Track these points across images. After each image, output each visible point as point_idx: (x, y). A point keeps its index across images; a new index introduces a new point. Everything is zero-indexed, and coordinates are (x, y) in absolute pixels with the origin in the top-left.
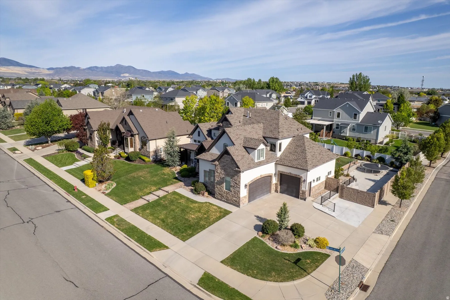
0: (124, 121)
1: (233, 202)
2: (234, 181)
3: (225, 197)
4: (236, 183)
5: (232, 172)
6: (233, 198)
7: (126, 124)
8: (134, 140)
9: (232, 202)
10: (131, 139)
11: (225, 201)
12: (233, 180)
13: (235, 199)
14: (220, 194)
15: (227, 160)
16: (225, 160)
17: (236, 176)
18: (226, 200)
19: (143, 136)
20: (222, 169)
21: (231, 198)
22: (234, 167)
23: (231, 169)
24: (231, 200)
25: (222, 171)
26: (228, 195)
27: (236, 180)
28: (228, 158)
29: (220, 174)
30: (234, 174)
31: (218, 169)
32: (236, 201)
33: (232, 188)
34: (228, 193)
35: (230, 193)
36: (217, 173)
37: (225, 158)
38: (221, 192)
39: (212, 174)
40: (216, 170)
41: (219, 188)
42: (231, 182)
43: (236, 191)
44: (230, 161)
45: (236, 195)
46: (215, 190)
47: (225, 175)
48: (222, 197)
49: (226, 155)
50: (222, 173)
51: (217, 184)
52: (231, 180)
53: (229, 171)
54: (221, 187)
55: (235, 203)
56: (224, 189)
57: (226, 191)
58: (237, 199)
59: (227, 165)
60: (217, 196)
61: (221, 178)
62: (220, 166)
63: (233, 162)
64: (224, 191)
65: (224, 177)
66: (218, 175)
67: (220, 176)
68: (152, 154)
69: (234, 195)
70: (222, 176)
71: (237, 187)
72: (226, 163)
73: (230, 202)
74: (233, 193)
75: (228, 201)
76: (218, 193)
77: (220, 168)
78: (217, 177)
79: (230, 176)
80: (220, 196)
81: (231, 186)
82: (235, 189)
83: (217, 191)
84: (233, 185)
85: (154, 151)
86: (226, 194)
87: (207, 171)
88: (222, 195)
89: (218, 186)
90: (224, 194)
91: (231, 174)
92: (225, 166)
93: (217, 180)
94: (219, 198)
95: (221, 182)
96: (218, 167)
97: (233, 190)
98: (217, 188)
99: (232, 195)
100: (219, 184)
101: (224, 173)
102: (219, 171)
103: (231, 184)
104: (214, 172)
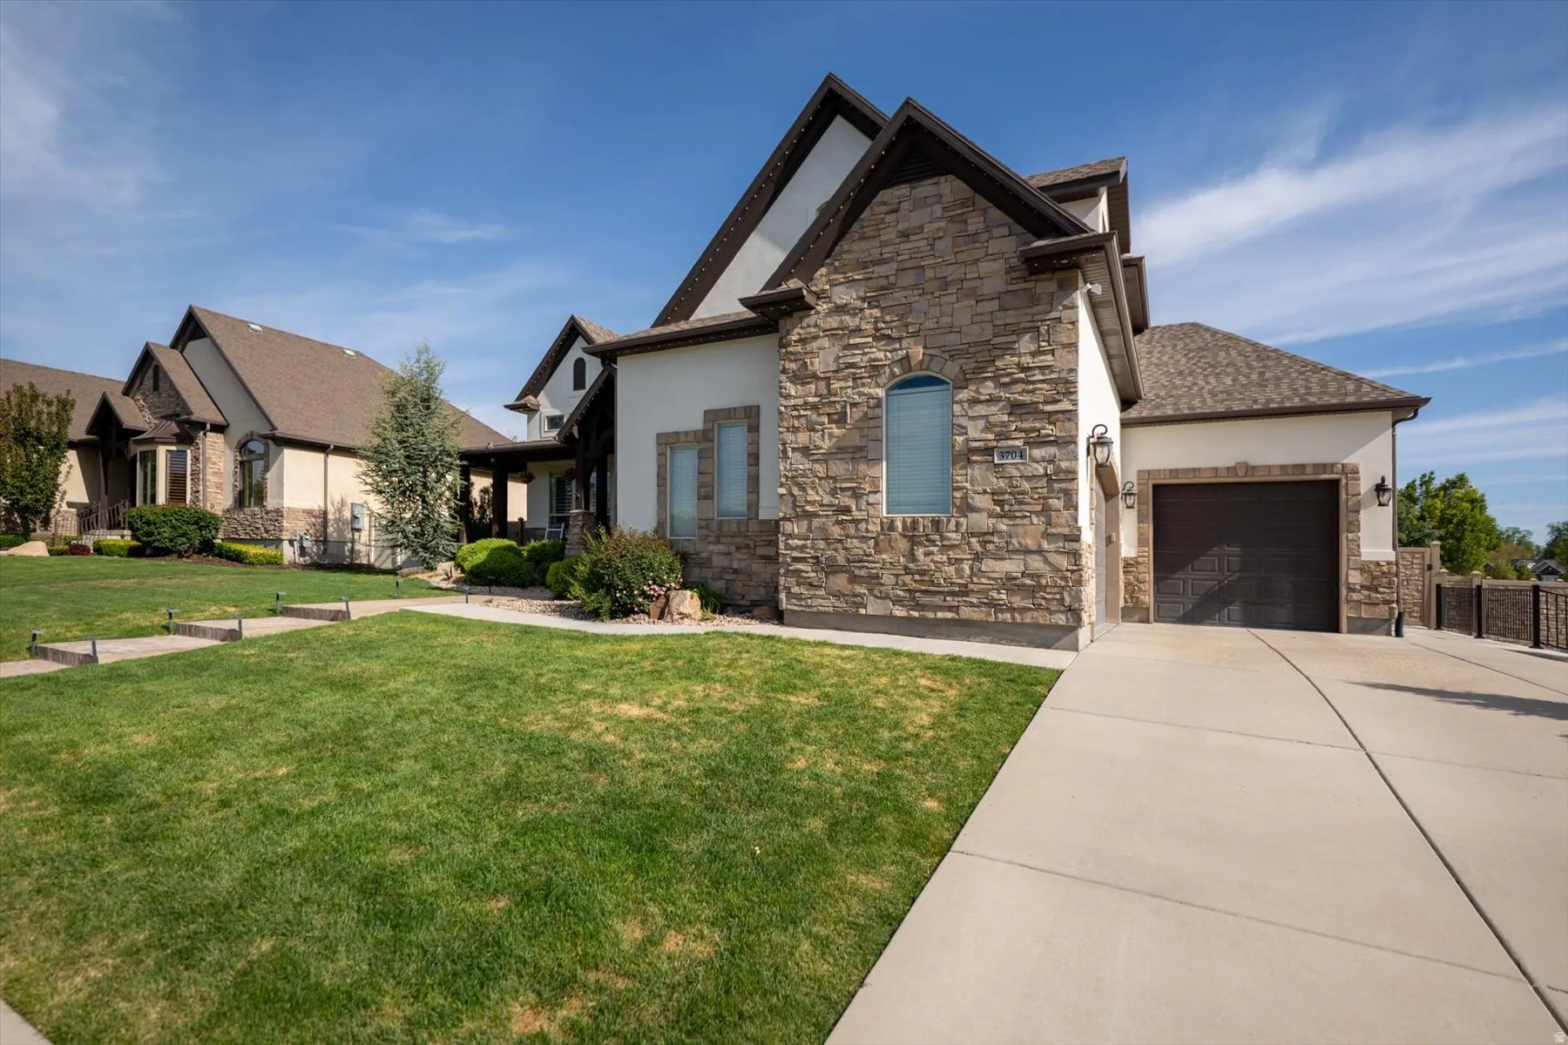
0: (150, 373)
1: (994, 605)
2: (991, 400)
3: (888, 579)
4: (1016, 408)
5: (963, 319)
6: (988, 565)
7: (156, 387)
8: (196, 459)
9: (977, 615)
10: (177, 460)
11: (892, 617)
12: (988, 388)
13: (1012, 566)
14: (832, 569)
15: (905, 235)
17: (1026, 344)
18: (899, 612)
19: (247, 431)
20: (857, 331)
21: (966, 567)
22: (986, 267)
23: (953, 298)
24: (966, 594)
25: (856, 346)
26: (927, 554)
27: (1022, 375)
28: (923, 203)
29: (836, 385)
30: (988, 332)
31: (815, 345)
32: (1028, 581)
33: (977, 472)
34: (929, 531)
35: (952, 526)
36: (803, 384)
37: (888, 218)
38: (839, 546)
39: (734, 441)
40: (791, 361)
41: (819, 516)
42: (964, 421)
43: (1026, 486)
44: (943, 224)
45: (1020, 530)
46: (781, 545)
47: (883, 380)
48: (860, 584)
49: (902, 190)
50: (852, 365)
51: (802, 488)
52: (961, 402)
53: (929, 324)
54: (850, 497)
55: (1012, 610)
56: (872, 512)
57: (899, 524)
58: (1036, 563)
59: (908, 279)
60: (799, 597)
61: (841, 420)
62: (831, 312)
63: (975, 223)
64: (875, 528)
65: (881, 392)
66: (811, 399)
67: (832, 399)
68: (294, 527)
69: (1004, 528)
70: (860, 394)
71: (1042, 442)
72: (899, 258)
73: (949, 615)
74: (991, 515)
75: (930, 615)
76: (809, 569)
77: (832, 334)
78: (803, 420)
79: (949, 362)
80: (840, 581)
81: (965, 457)
82: (1015, 473)
83: (796, 554)
84: (991, 436)
85: (310, 513)
86: (903, 545)
87: (683, 438)
88: (857, 572)
89: (812, 496)
90: (880, 552)
91: (952, 338)
92: (888, 288)
93: (805, 451)
94: (827, 604)
95: (839, 451)
96: (809, 326)
97: (985, 492)
98: (805, 524)
99: (969, 543)
100: (820, 478)
101: (881, 355)
102: (817, 365)
103: (960, 439)
104: (747, 420)
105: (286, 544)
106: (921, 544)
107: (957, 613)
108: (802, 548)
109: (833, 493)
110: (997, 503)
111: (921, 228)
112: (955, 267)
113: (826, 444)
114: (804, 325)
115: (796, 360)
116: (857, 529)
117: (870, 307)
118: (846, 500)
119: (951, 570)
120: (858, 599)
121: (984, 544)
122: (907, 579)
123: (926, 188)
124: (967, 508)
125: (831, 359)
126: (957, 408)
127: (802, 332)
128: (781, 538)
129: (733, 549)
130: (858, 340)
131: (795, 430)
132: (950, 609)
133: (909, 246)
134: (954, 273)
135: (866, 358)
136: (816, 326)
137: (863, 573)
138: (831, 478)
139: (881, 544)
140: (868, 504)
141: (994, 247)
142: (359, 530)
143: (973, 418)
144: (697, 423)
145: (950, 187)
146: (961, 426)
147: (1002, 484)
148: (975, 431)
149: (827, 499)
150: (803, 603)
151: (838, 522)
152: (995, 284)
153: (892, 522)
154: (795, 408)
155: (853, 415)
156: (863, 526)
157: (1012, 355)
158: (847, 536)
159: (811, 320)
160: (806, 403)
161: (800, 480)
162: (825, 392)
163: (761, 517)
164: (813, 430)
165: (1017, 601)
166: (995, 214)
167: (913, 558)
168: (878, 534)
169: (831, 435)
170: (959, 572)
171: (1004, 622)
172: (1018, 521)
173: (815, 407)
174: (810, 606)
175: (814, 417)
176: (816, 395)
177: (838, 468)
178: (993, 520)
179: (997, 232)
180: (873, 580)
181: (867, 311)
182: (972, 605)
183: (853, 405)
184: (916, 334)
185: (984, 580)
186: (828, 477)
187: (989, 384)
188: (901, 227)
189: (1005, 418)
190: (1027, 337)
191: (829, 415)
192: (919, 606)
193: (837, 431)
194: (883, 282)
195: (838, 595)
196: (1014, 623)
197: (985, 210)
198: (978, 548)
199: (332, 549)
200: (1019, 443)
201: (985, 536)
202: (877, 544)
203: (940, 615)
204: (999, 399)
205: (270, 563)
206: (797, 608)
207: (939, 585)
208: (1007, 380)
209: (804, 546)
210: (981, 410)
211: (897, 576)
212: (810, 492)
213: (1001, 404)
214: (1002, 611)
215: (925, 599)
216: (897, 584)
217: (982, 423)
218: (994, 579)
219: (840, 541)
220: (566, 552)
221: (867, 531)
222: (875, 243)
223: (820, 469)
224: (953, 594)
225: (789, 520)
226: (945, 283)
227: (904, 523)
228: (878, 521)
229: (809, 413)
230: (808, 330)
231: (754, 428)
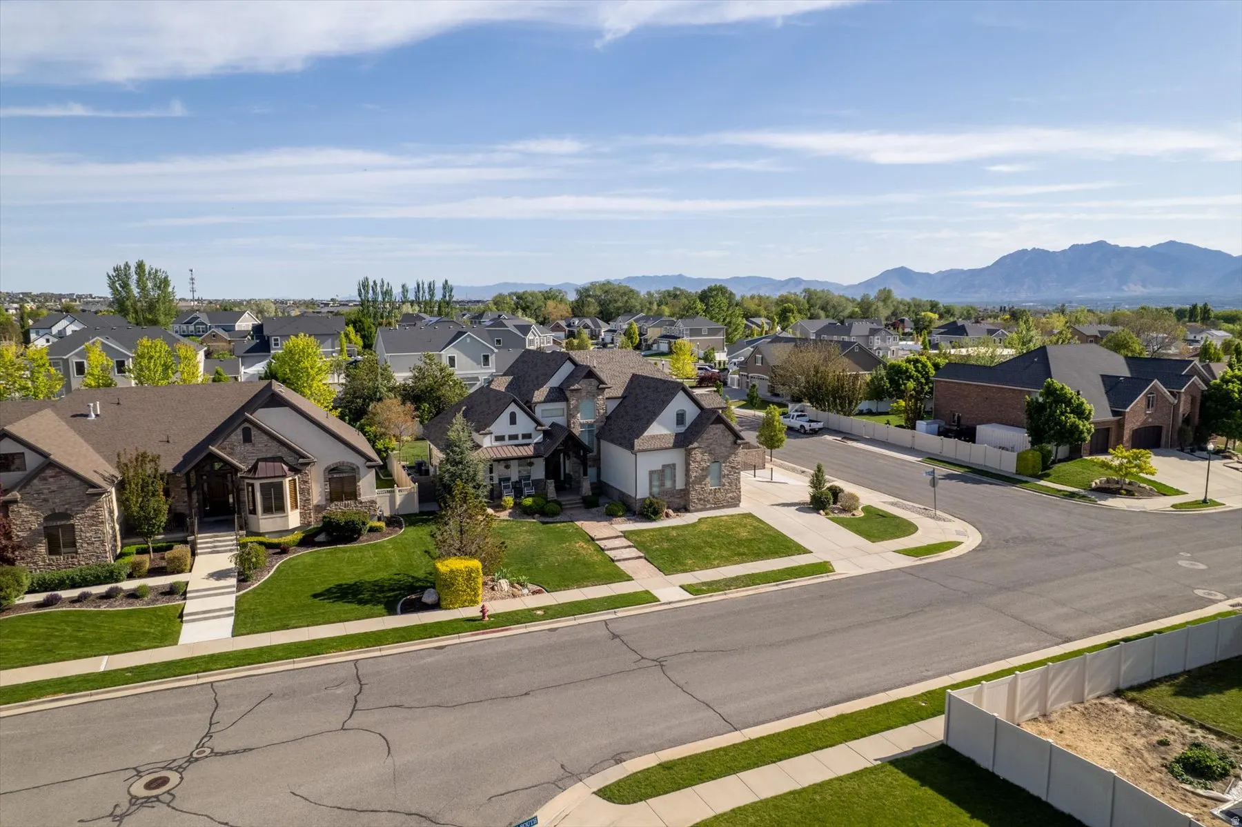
2: (729, 466)
4: (732, 467)
5: (723, 451)
6: (727, 495)
10: (292, 482)
11: (711, 507)
13: (731, 495)
14: (701, 499)
15: (714, 434)
16: (712, 434)
17: (733, 456)
18: (713, 506)
20: (706, 452)
22: (727, 442)
23: (722, 447)
24: (724, 501)
26: (718, 494)
27: (733, 461)
28: (718, 429)
29: (702, 463)
30: (727, 454)
31: (698, 455)
32: (734, 497)
33: (726, 479)
34: (718, 490)
35: (722, 488)
36: (695, 461)
37: (711, 430)
38: (702, 494)
39: (668, 472)
40: (693, 458)
41: (698, 489)
44: (721, 433)
47: (710, 462)
48: (706, 502)
49: (714, 426)
50: (705, 460)
51: (695, 484)
52: (723, 466)
53: (719, 452)
54: (704, 485)
56: (708, 488)
57: (712, 489)
58: (735, 494)
59: (715, 443)
60: (693, 507)
61: (703, 470)
63: (726, 434)
64: (709, 490)
65: (709, 464)
69: (731, 488)
70: (706, 465)
71: (735, 473)
72: (714, 439)
74: (729, 486)
76: (696, 501)
77: (701, 453)
78: (695, 470)
79: (721, 459)
80: (702, 502)
81: (724, 476)
83: (693, 498)
84: (728, 472)
86: (713, 493)
87: (657, 472)
88: (705, 500)
89: (697, 486)
90: (710, 495)
91: (722, 454)
92: (711, 444)
93: (696, 477)
94: (699, 508)
95: (702, 476)
98: (695, 491)
99: (724, 492)
100: (699, 482)
101: (710, 457)
102: (698, 459)
103: (723, 473)
104: (673, 467)
106: (717, 492)
107: (723, 504)
109: (701, 484)
111: (717, 433)
112: (722, 441)
113: (700, 475)
117: (708, 448)
120: (705, 505)
122: (714, 500)
123: (718, 426)
124: (725, 485)
125: (701, 458)
127: (695, 452)
128: (690, 495)
129: (670, 497)
130: (706, 454)
131: (693, 472)
133: (715, 436)
135: (707, 458)
136: (698, 451)
137: (707, 499)
140: (708, 486)
141: (728, 438)
143: (725, 469)
144: (660, 468)
145: (722, 426)
146: (723, 470)
147: (729, 481)
148: (725, 471)
149: (700, 486)
151: (702, 490)
152: (729, 445)
154: (693, 467)
155: (705, 469)
157: (730, 458)
160: (696, 466)
162: (700, 465)
163: (676, 488)
164: (697, 472)
165: (732, 501)
166: (729, 432)
167: (715, 496)
169: (700, 473)
170: (723, 496)
171: (729, 505)
174: (695, 508)
175: (697, 469)
177: (702, 480)
179: (729, 435)
180: (709, 500)
182: (726, 502)
183: (705, 467)
184: (717, 453)
187: (727, 463)
188: (714, 432)
189: (730, 469)
191: (700, 469)
192: (717, 504)
193: (702, 472)
195: (701, 505)
196: (731, 505)
197: (727, 431)
198: (726, 492)
200: (732, 473)
201: (727, 490)
202: (709, 493)
203: (720, 505)
207: (720, 500)
208: (731, 462)
209: (695, 496)
210: (726, 467)
211: (712, 500)
214: (729, 503)
217: (727, 470)
218: (728, 497)
221: (707, 491)
222: (709, 435)
223: (699, 480)
224: (722, 501)
225: (692, 491)
226: (721, 444)
227: (714, 489)
231: (675, 469)
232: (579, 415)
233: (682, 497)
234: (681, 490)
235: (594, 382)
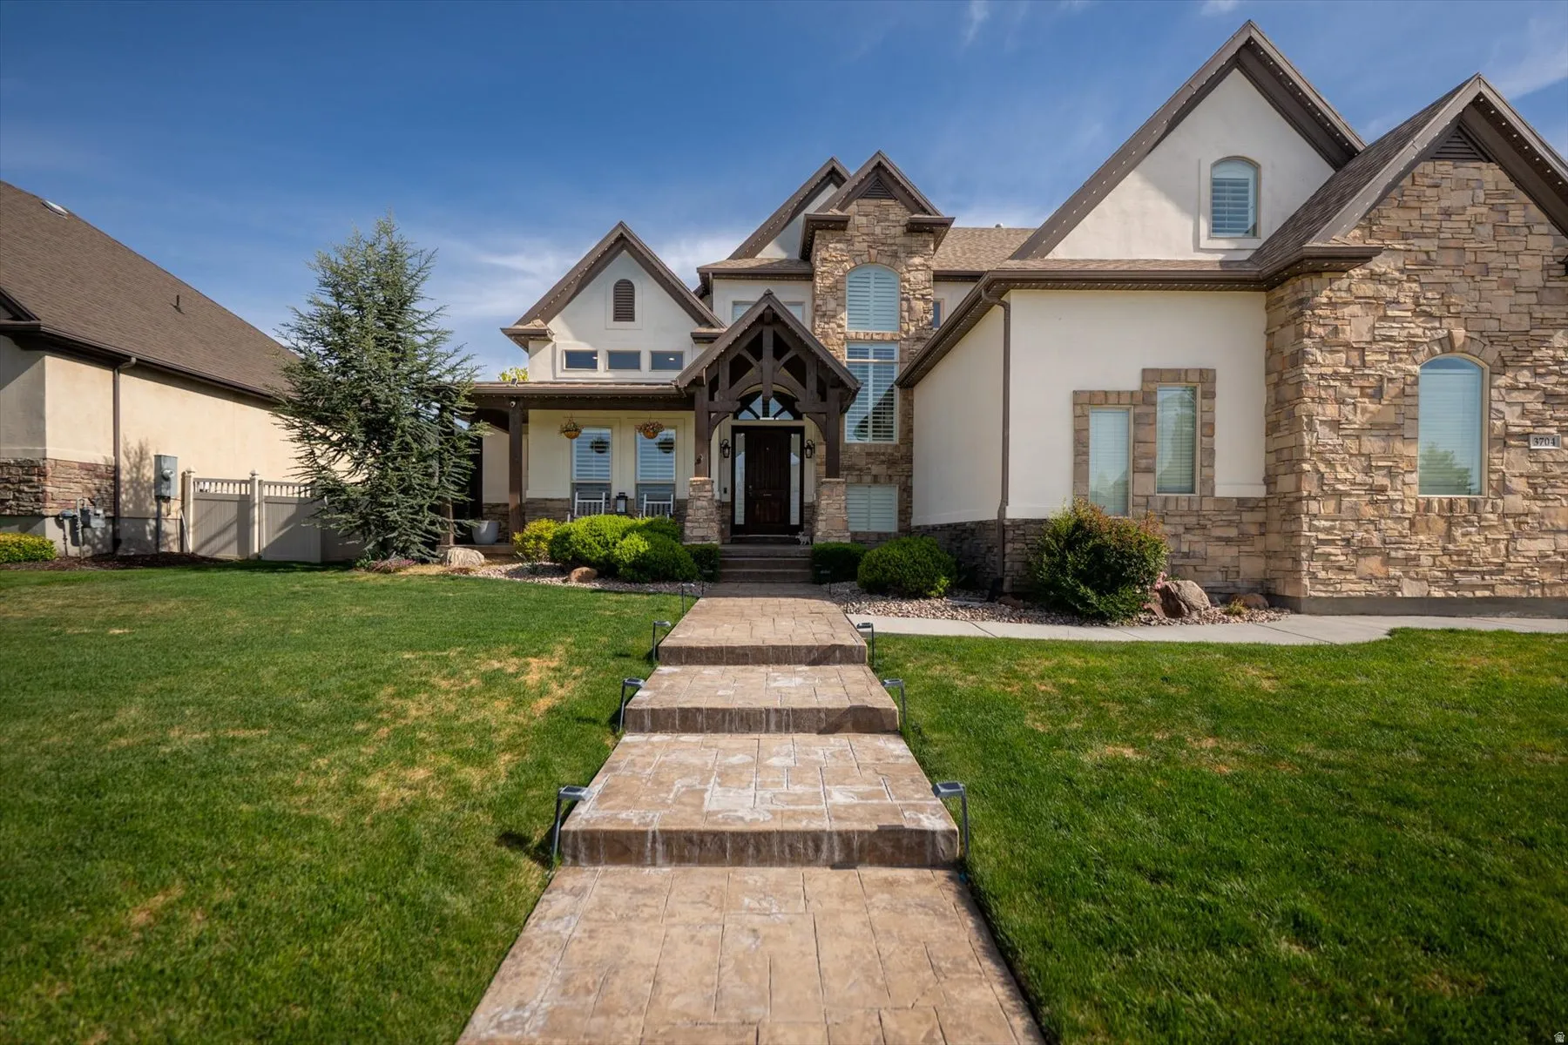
1: (1527, 582)
2: (1528, 388)
3: (1426, 560)
4: (1550, 398)
5: (1502, 307)
6: (1522, 544)
9: (1511, 592)
11: (1429, 598)
12: (1525, 377)
13: (1543, 545)
14: (1364, 550)
15: (1447, 213)
17: (1559, 339)
18: (1437, 593)
20: (1396, 302)
21: (1502, 546)
22: (1527, 260)
23: (1494, 285)
24: (1502, 573)
25: (1394, 319)
26: (1464, 535)
27: (1557, 368)
28: (1465, 184)
29: (1370, 358)
30: (1526, 324)
31: (1347, 311)
32: (1559, 559)
33: (1512, 455)
34: (1465, 512)
35: (1489, 508)
36: (1332, 352)
37: (1429, 192)
38: (1371, 527)
40: (1319, 324)
41: (1350, 495)
42: (1502, 406)
43: (1557, 471)
44: (1484, 210)
45: (1552, 512)
46: (1305, 527)
47: (1421, 357)
48: (1395, 566)
49: (1446, 167)
50: (1390, 338)
51: (1329, 463)
52: (1499, 387)
53: (1470, 308)
54: (1384, 476)
55: (1543, 585)
56: (1407, 492)
57: (1436, 505)
58: (1564, 542)
59: (1450, 258)
60: (1326, 582)
61: (1378, 394)
62: (1364, 279)
63: (1516, 216)
64: (1410, 509)
65: (1416, 369)
66: (1343, 370)
67: (1367, 372)
68: (65, 494)
69: (1538, 510)
70: (1397, 369)
72: (1442, 236)
73: (1487, 593)
74: (1526, 497)
75: (1470, 595)
76: (1339, 552)
77: (1369, 302)
78: (1331, 392)
79: (1488, 348)
80: (1373, 564)
81: (1504, 440)
82: (1549, 458)
83: (1321, 536)
84: (1528, 423)
85: (90, 469)
86: (1441, 525)
87: (1112, 399)
88: (1393, 554)
89: (1342, 475)
90: (1416, 533)
91: (1493, 324)
92: (1428, 263)
93: (1335, 425)
94: (1357, 589)
95: (1374, 427)
96: (1339, 290)
97: (1521, 475)
98: (1332, 504)
99: (1505, 524)
100: (1351, 455)
101: (1419, 331)
102: (1349, 334)
103: (1499, 423)
104: (1201, 385)
105: (50, 523)
106: (1458, 524)
107: (1493, 591)
108: (1328, 530)
109: (1368, 470)
110: (1533, 486)
111: (1464, 208)
112: (1495, 255)
113: (1359, 420)
114: (1335, 286)
115: (1324, 325)
116: (1392, 509)
117: (1409, 280)
118: (1380, 479)
119: (1488, 549)
120: (1394, 582)
121: (1519, 524)
122: (1446, 559)
123: (1469, 170)
124: (1503, 489)
125: (1365, 328)
126: (1494, 393)
127: (1331, 295)
128: (1305, 519)
129: (1181, 530)
130: (1397, 313)
131: (1322, 401)
132: (1486, 587)
133: (1450, 225)
134: (1496, 261)
135: (1405, 333)
136: (1349, 290)
137: (1400, 554)
138: (1363, 455)
139: (1418, 525)
140: (1404, 484)
141: (1534, 242)
142: (167, 499)
143: (1508, 404)
144: (1129, 382)
145: (1491, 175)
146: (1498, 411)
147: (1536, 468)
148: (1512, 416)
149: (1360, 478)
150: (1331, 588)
151: (1373, 503)
152: (1533, 279)
153: (1429, 502)
154: (1322, 376)
155: (1391, 390)
156: (1398, 506)
157: (1547, 348)
158: (1382, 517)
159: (1344, 283)
160: (1336, 373)
161: (1328, 456)
162: (1358, 363)
163: (1219, 492)
164: (1344, 402)
165: (1548, 578)
166: (1534, 210)
167: (1450, 538)
168: (1414, 516)
169: (1364, 411)
170: (1495, 551)
171: (1535, 598)
172: (1550, 503)
173: (1346, 379)
174: (1340, 591)
175: (1345, 389)
176: (1347, 366)
177: (1372, 445)
178: (1526, 503)
179: (1537, 229)
180: (1410, 561)
181: (1406, 285)
182: (1507, 583)
183: (1391, 380)
184: (1457, 315)
185: (1520, 559)
186: (1361, 454)
187: (1526, 372)
188: (1445, 203)
189: (1540, 406)
190: (1561, 333)
191: (1362, 388)
192: (1456, 586)
193: (1372, 407)
194: (1424, 257)
195: (1371, 578)
196: (1544, 599)
197: (1525, 205)
198: (1513, 528)
199: (127, 530)
200: (1553, 431)
201: (1519, 517)
202: (1412, 524)
203: (1479, 594)
204: (1537, 388)
205: (32, 559)
206: (1323, 595)
207: (1478, 565)
208: (1542, 371)
209: (1333, 528)
210: (1516, 396)
211: (1434, 557)
212: (1339, 469)
213: (1537, 393)
214: (1534, 588)
215: (1463, 579)
216: (1434, 565)
217: (1518, 409)
218: (1528, 557)
219: (1372, 522)
220: (687, 532)
221: (1403, 511)
222: (1415, 214)
223: (1352, 445)
224: (1491, 573)
225: (1315, 498)
226: (1487, 270)
227: (1440, 501)
228: (1413, 501)
229: (1337, 383)
230: (1338, 294)
231: (1210, 395)
232: (845, 315)
233: (1243, 538)
234: (1243, 504)
235: (898, 214)
